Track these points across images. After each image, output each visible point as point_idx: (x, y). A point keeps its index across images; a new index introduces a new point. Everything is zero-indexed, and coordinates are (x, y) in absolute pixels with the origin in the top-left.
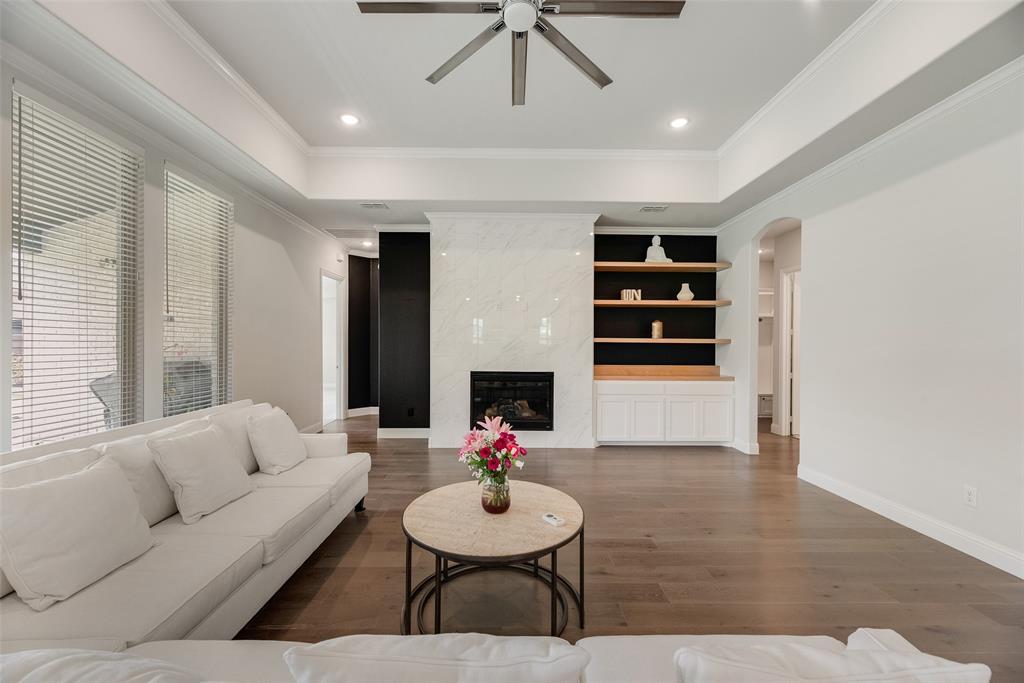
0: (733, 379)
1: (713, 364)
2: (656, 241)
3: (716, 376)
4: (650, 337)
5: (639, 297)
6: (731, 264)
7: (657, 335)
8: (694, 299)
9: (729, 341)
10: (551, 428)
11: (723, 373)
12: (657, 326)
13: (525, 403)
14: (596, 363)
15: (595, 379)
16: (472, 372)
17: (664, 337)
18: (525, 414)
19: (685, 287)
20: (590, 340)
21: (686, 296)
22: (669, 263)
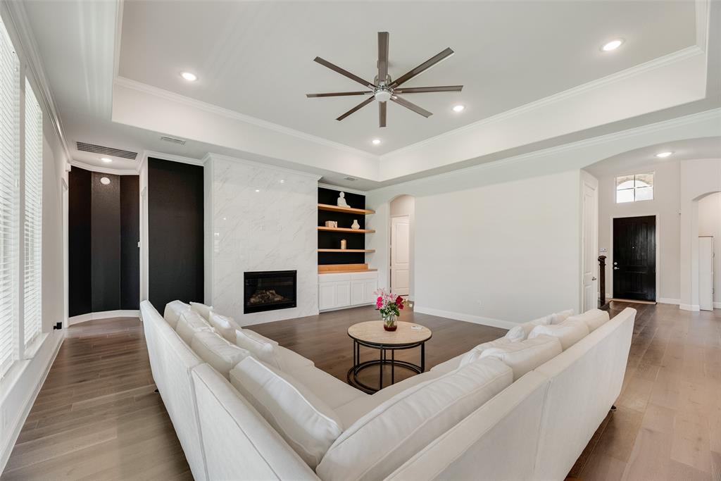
0: (376, 270)
1: (364, 263)
2: (342, 195)
3: (366, 269)
4: (340, 248)
5: (336, 226)
6: (375, 212)
7: (343, 248)
8: (360, 228)
9: (374, 251)
10: (295, 306)
11: (369, 267)
12: (343, 243)
13: (274, 292)
14: (319, 264)
15: (319, 273)
16: (245, 273)
17: (347, 249)
18: (276, 299)
19: (356, 221)
20: (317, 250)
21: (355, 227)
22: (348, 208)
